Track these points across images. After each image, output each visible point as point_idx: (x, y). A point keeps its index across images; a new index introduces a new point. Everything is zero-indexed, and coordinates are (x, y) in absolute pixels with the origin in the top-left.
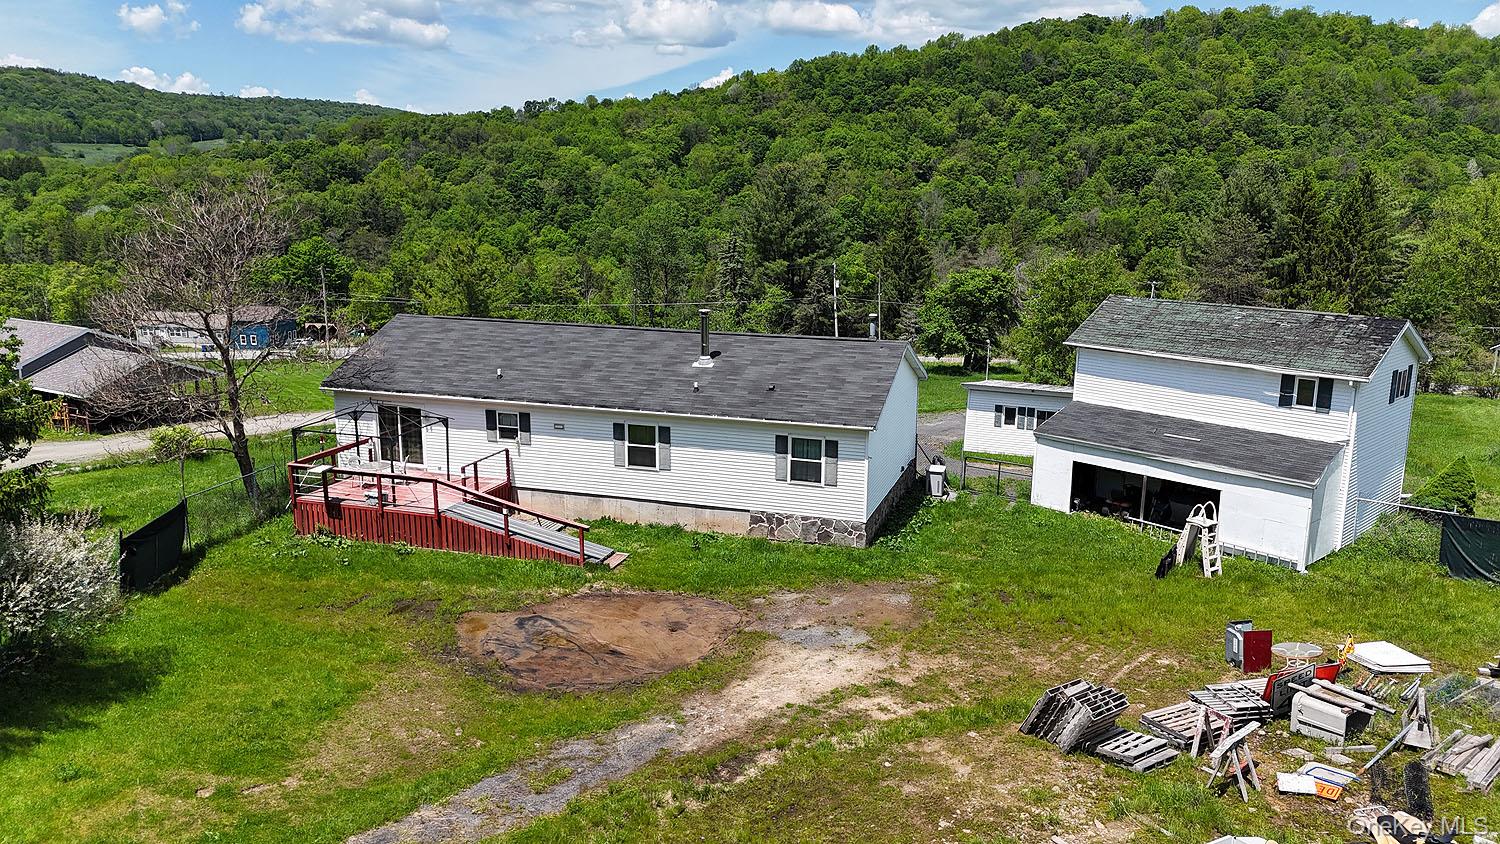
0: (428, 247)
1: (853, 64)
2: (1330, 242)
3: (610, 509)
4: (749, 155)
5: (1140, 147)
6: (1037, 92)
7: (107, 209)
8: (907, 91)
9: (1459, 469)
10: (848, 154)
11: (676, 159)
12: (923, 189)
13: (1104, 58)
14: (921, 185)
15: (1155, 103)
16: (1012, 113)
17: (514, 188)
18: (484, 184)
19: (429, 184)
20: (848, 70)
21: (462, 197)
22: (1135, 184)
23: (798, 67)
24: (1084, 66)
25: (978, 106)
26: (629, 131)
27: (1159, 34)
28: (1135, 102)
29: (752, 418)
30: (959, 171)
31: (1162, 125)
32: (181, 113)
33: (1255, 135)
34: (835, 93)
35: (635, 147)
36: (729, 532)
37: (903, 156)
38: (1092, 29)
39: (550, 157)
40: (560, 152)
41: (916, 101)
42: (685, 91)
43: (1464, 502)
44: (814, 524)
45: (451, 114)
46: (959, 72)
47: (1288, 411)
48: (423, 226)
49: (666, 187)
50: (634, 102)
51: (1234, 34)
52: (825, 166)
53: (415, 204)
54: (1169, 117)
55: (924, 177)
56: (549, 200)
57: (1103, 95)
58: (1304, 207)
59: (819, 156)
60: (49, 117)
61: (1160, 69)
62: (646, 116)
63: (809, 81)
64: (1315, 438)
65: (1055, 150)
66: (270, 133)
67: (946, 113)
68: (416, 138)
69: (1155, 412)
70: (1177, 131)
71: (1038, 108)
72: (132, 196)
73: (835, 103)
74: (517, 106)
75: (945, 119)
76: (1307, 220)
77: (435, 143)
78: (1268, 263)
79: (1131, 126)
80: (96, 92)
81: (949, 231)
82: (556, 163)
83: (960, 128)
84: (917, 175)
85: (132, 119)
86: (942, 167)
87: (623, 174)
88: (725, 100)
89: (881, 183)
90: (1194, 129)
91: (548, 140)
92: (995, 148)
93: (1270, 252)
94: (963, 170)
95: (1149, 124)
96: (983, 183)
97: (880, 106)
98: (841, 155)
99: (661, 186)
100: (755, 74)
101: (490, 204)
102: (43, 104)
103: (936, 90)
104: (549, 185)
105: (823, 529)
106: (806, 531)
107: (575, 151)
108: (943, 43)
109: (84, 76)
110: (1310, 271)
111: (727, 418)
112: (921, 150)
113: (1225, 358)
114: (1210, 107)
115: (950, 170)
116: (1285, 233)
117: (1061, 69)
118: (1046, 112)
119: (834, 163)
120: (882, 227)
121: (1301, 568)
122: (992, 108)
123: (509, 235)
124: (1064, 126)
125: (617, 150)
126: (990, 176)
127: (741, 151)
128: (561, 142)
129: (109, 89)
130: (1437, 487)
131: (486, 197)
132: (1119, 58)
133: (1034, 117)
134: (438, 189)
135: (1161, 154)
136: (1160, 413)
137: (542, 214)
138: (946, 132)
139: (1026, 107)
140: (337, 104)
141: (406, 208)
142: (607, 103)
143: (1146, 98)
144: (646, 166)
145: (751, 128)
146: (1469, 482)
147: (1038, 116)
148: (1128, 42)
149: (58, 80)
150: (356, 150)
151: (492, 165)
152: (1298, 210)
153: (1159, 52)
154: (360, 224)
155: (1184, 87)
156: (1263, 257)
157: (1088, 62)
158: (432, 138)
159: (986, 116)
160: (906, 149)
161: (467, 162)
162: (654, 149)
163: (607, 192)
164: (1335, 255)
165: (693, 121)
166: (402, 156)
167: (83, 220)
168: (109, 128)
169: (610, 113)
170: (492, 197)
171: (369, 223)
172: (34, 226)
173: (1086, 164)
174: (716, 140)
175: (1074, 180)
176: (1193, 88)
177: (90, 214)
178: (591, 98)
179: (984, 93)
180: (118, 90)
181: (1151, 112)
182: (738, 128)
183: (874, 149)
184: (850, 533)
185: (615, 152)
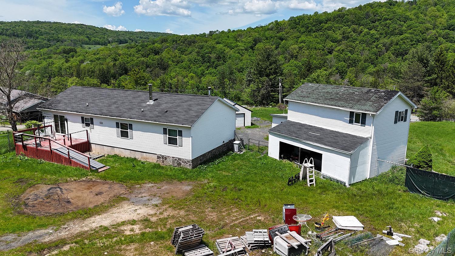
0: (175, 74)
1: (309, 17)
2: (449, 71)
3: (117, 152)
4: (274, 46)
5: (404, 43)
6: (370, 25)
7: (89, 62)
8: (327, 25)
9: (425, 150)
10: (306, 45)
11: (252, 48)
12: (329, 56)
13: (394, 14)
14: (329, 55)
15: (411, 28)
16: (361, 32)
17: (202, 57)
18: (194, 55)
19: (178, 55)
20: (308, 20)
21: (187, 59)
22: (402, 55)
23: (292, 19)
24: (387, 17)
25: (349, 30)
26: (238, 39)
27: (414, 6)
28: (404, 28)
29: (154, 121)
30: (342, 51)
31: (413, 35)
32: (117, 36)
33: (446, 38)
34: (303, 27)
35: (239, 44)
36: (151, 161)
37: (323, 46)
38: (391, 5)
39: (214, 47)
40: (217, 46)
41: (329, 29)
42: (257, 27)
43: (426, 163)
44: (176, 160)
45: (187, 35)
46: (344, 19)
47: (352, 125)
48: (175, 68)
49: (247, 56)
50: (241, 31)
51: (441, 5)
52: (298, 49)
53: (173, 61)
54: (415, 33)
55: (330, 53)
56: (212, 60)
57: (393, 26)
58: (440, 59)
59: (296, 46)
60: (82, 37)
61: (413, 17)
62: (244, 35)
63: (295, 23)
64: (361, 136)
65: (375, 44)
66: (140, 41)
67: (339, 32)
68: (176, 42)
69: (311, 125)
70: (418, 37)
71: (370, 30)
72: (97, 59)
73: (303, 29)
74: (207, 32)
75: (338, 34)
76: (441, 64)
77: (182, 43)
78: (426, 79)
79: (402, 36)
80: (95, 30)
81: (337, 70)
82: (216, 49)
83: (343, 37)
84: (328, 52)
85: (104, 38)
86: (336, 49)
87: (235, 52)
88: (268, 29)
89: (316, 54)
90: (424, 37)
91: (214, 43)
92: (355, 44)
93: (427, 75)
94: (343, 50)
95: (408, 35)
96: (350, 55)
97: (317, 31)
98: (303, 46)
99: (246, 56)
100: (278, 21)
101: (195, 61)
102: (80, 34)
103: (337, 25)
104: (213, 56)
105: (178, 161)
106: (173, 162)
107: (221, 45)
108: (340, 10)
109: (92, 26)
110: (442, 81)
111: (147, 121)
112: (330, 44)
113: (332, 105)
114: (430, 29)
115: (339, 50)
116: (432, 69)
117: (379, 18)
118: (372, 32)
119: (300, 48)
120: (315, 68)
121: (347, 184)
122: (354, 31)
123: (199, 71)
124: (379, 36)
125: (234, 45)
126: (352, 52)
127: (272, 45)
128: (218, 43)
129: (98, 29)
130: (417, 157)
131: (194, 60)
132: (399, 14)
133: (368, 33)
134: (180, 57)
135: (412, 45)
136: (312, 125)
137: (210, 64)
138: (338, 38)
139: (366, 30)
140: (160, 33)
141: (170, 62)
142: (234, 31)
143: (408, 27)
144: (242, 50)
145: (276, 38)
146: (429, 155)
147: (370, 33)
148: (403, 8)
149: (85, 27)
150: (159, 46)
151: (197, 50)
152: (437, 61)
153: (413, 12)
154: (157, 67)
155: (422, 23)
156: (425, 76)
157: (388, 16)
158: (181, 42)
159: (352, 33)
160: (325, 44)
161: (190, 49)
162: (245, 44)
163: (230, 58)
164: (451, 76)
165: (258, 36)
166: (172, 47)
167: (83, 65)
168: (98, 40)
169: (233, 34)
170: (195, 59)
171: (159, 67)
172: (70, 67)
173: (386, 48)
174: (264, 41)
175: (381, 54)
176: (425, 23)
177: (85, 64)
178: (229, 30)
179: (352, 26)
180: (101, 30)
181: (409, 31)
182: (272, 38)
183: (314, 44)
184: (187, 164)
185: (233, 46)
